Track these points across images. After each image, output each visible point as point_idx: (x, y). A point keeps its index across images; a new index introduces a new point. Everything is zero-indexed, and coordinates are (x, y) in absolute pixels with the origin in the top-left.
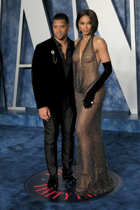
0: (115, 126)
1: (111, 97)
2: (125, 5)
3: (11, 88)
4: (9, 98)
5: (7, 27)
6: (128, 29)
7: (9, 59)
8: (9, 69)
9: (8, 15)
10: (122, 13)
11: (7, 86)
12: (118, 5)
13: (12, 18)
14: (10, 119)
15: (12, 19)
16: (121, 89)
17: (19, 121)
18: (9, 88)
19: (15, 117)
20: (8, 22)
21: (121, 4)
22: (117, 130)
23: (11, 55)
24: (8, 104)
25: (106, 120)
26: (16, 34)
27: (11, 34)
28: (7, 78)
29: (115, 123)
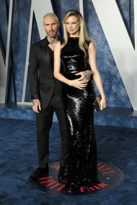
0: (118, 122)
1: (115, 95)
2: (130, 7)
3: (21, 84)
4: (18, 93)
5: (18, 27)
6: (132, 30)
7: (19, 57)
8: (19, 66)
9: (19, 15)
10: (127, 15)
11: (16, 82)
12: (123, 8)
13: (22, 18)
14: (19, 113)
15: (23, 20)
16: (124, 87)
17: (28, 115)
18: (19, 84)
19: (24, 112)
20: (19, 22)
21: (125, 7)
22: (119, 126)
23: (21, 53)
24: (18, 99)
25: (109, 116)
26: (26, 34)
27: (22, 34)
28: (17, 75)
29: (118, 119)
